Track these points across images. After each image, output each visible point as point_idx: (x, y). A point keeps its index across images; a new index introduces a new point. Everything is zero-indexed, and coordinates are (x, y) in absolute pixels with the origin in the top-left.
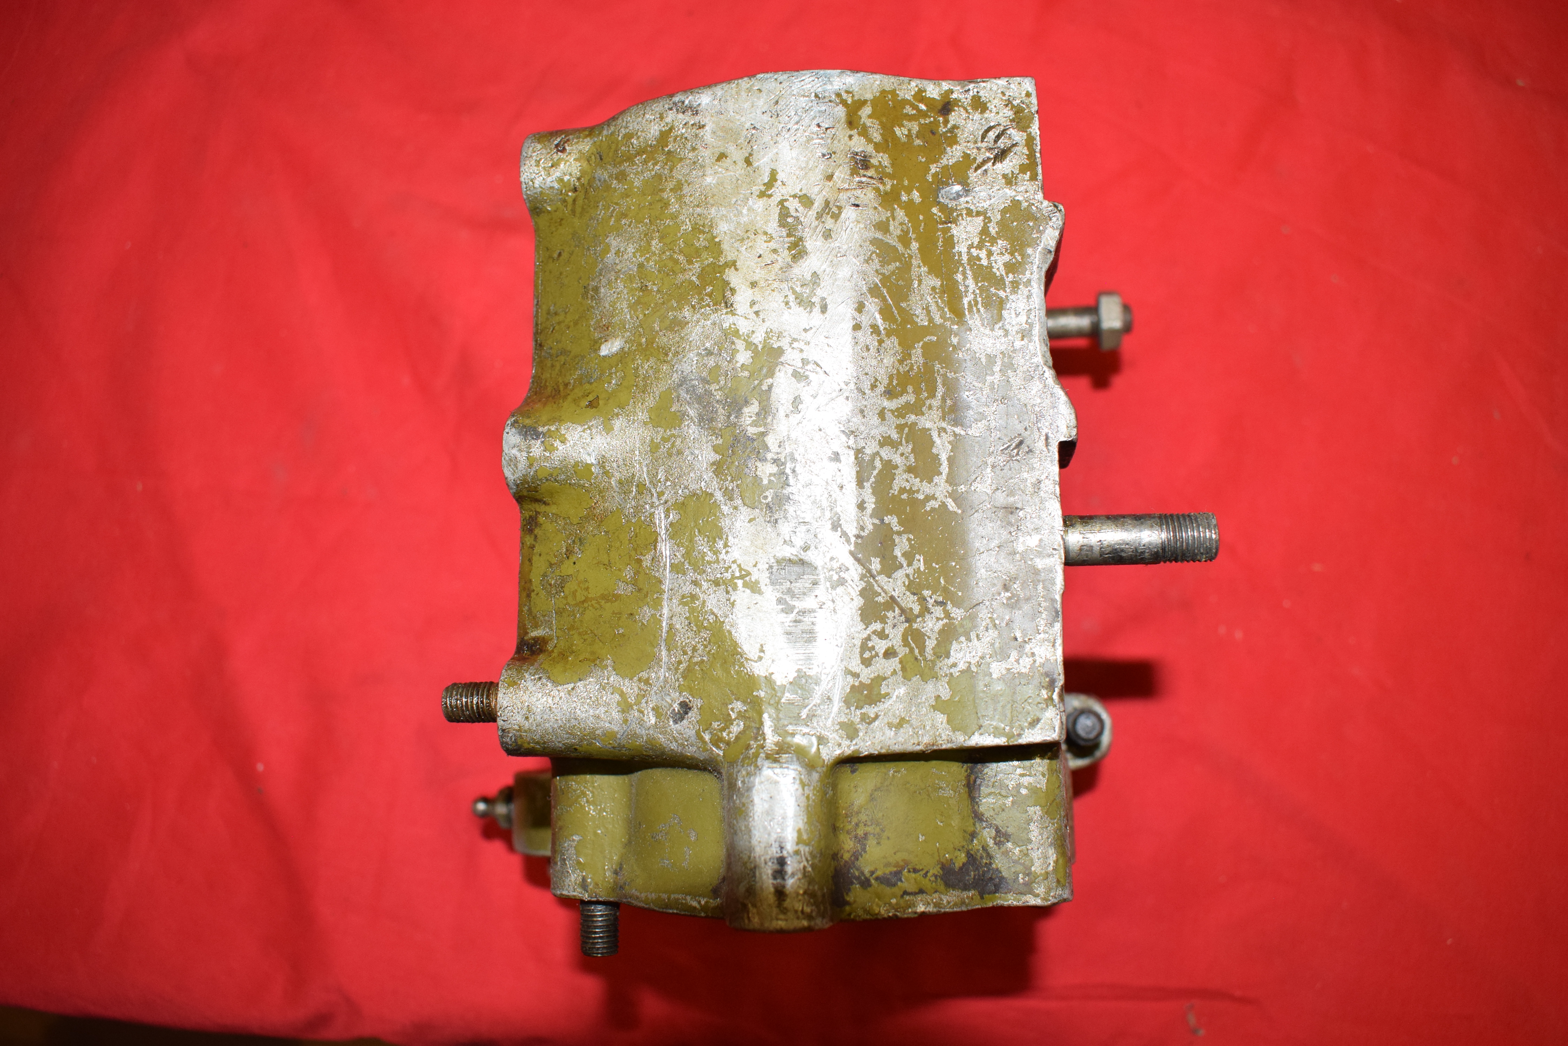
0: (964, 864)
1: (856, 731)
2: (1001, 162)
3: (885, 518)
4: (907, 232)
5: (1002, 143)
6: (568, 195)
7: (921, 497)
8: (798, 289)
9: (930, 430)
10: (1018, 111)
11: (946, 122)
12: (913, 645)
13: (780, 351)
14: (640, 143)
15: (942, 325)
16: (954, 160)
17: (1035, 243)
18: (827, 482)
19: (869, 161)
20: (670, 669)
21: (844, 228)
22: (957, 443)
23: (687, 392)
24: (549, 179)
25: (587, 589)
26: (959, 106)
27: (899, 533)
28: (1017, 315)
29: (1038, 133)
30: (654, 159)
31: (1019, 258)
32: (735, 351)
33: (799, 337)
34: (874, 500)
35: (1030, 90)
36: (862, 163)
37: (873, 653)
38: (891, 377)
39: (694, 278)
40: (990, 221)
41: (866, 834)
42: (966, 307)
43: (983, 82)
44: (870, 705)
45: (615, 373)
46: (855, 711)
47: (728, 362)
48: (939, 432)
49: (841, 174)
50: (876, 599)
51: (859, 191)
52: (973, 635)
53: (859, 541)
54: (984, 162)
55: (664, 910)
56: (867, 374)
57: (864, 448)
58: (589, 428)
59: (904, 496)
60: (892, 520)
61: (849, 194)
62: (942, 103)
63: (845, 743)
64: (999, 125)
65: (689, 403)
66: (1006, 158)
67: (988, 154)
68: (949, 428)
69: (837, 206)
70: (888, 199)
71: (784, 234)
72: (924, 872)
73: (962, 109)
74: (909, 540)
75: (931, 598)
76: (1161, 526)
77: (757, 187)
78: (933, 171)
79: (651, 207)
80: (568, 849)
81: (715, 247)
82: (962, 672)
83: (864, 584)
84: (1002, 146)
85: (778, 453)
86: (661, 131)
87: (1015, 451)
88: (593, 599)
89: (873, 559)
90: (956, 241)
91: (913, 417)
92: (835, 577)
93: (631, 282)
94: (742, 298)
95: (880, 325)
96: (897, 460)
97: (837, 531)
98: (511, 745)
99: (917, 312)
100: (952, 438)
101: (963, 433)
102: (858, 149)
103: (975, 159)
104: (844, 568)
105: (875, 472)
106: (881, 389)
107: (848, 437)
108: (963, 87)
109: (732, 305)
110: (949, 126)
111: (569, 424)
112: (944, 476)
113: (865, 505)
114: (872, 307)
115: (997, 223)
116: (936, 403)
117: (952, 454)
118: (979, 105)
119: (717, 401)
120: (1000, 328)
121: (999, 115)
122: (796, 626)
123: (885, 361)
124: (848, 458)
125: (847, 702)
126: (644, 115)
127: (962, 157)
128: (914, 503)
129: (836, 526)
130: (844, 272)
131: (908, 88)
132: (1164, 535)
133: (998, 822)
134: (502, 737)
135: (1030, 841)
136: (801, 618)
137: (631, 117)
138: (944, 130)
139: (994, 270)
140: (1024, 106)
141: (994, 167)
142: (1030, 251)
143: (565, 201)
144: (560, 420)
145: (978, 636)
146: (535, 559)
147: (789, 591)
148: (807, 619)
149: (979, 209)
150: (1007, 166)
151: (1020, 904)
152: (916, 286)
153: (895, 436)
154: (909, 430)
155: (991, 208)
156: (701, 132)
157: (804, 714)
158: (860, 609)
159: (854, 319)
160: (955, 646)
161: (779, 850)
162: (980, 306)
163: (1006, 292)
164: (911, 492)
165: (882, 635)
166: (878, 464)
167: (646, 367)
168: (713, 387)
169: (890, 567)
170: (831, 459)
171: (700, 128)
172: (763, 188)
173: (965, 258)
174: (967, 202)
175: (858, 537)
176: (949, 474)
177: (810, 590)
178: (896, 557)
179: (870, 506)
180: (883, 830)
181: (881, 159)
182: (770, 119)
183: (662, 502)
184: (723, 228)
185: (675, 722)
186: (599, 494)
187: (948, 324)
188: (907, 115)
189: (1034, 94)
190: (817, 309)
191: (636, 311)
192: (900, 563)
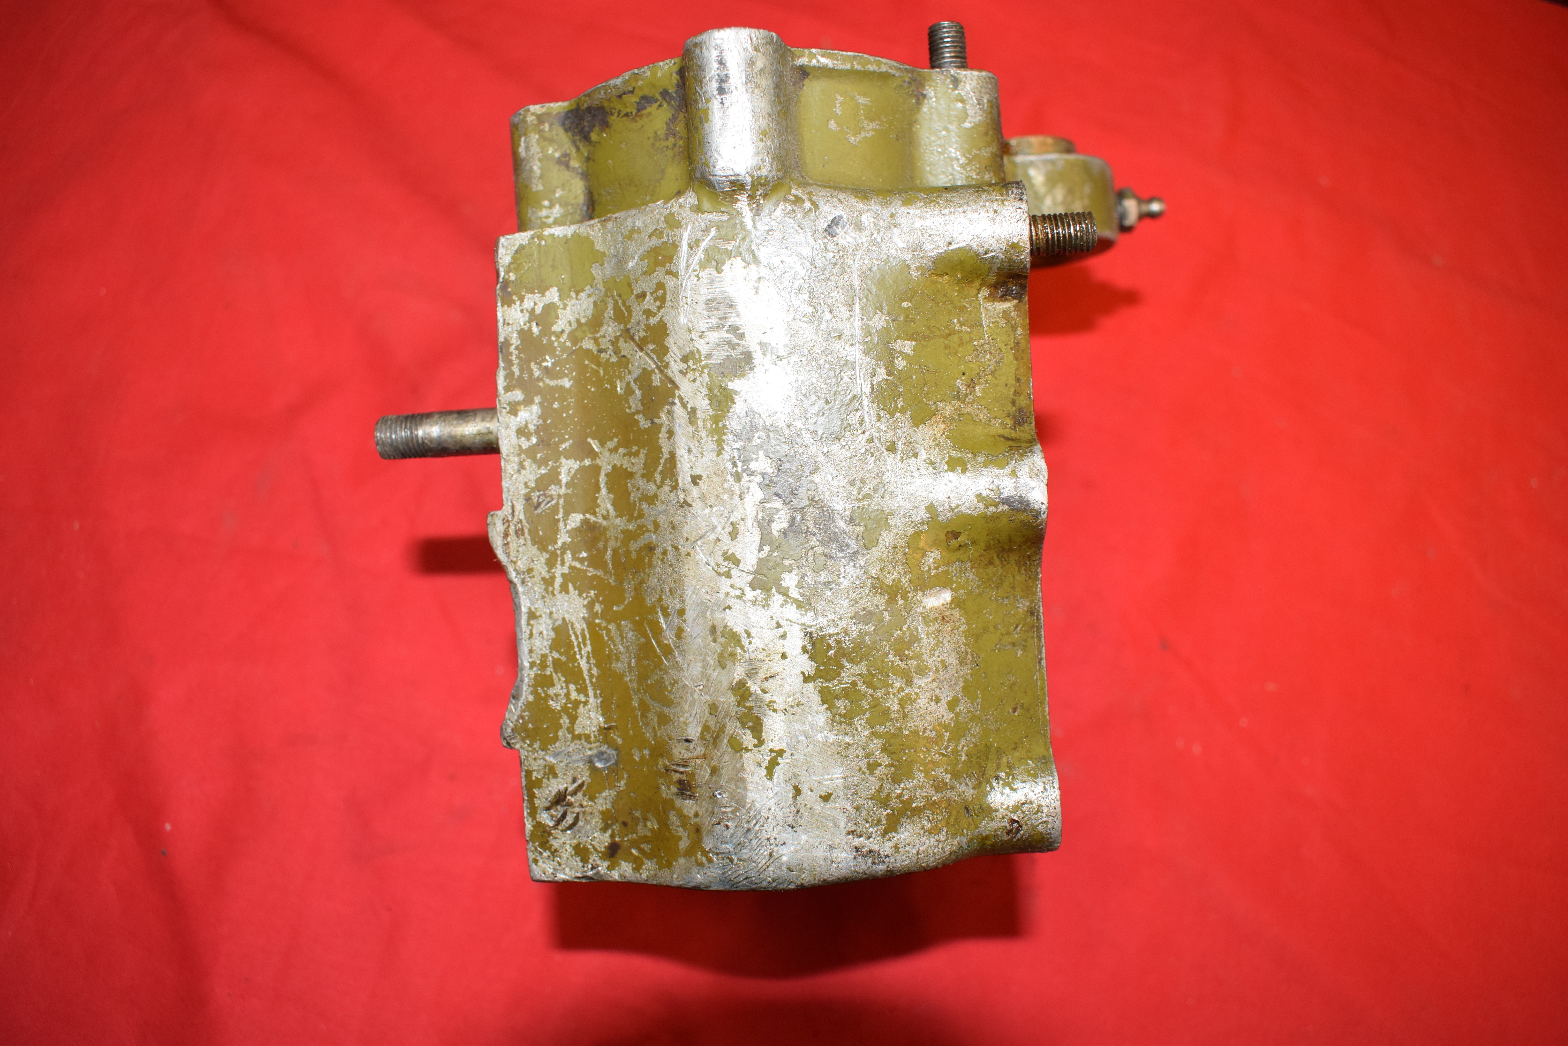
0: (592, 131)
1: (666, 221)
2: (559, 790)
3: (649, 425)
4: (642, 715)
5: (558, 811)
6: (1006, 773)
7: (621, 450)
8: (739, 650)
9: (617, 517)
10: (545, 845)
11: (612, 836)
12: (623, 309)
13: (753, 586)
14: (921, 821)
15: (609, 622)
16: (604, 794)
17: (528, 706)
18: (702, 454)
19: (678, 789)
20: (849, 267)
21: (698, 716)
22: (592, 508)
23: (848, 546)
24: (1025, 791)
25: (947, 347)
26: (601, 852)
27: (638, 412)
28: (541, 633)
29: (525, 820)
30: (902, 802)
31: (540, 690)
32: (799, 586)
33: (735, 600)
34: (660, 441)
35: (534, 866)
36: (685, 788)
37: (655, 296)
38: (651, 566)
39: (848, 665)
40: (568, 729)
41: (667, 139)
42: (588, 642)
43: (579, 878)
44: (656, 248)
45: (930, 569)
46: (668, 240)
47: (806, 575)
48: (608, 515)
49: (704, 775)
50: (654, 346)
51: (686, 756)
52: (574, 326)
53: (670, 400)
54: (574, 793)
55: (857, 54)
56: (671, 566)
57: (671, 492)
58: (952, 509)
59: (635, 448)
60: (644, 424)
61: (696, 753)
62: (617, 856)
63: (675, 209)
64: (562, 831)
65: (845, 533)
66: (555, 795)
67: (573, 800)
68: (600, 520)
69: (705, 740)
70: (660, 750)
71: (756, 710)
72: (621, 115)
73: (599, 849)
74: (630, 407)
75: (610, 355)
76: (423, 442)
77: (786, 761)
78: (623, 783)
79: (902, 747)
80: (975, 114)
81: (827, 698)
82: (583, 290)
83: (665, 359)
84: (559, 807)
85: (750, 481)
86: (896, 831)
87: (541, 500)
88: (941, 336)
89: (659, 384)
90: (599, 709)
91: (630, 527)
92: (691, 363)
93: (918, 666)
94: (795, 642)
95: (661, 617)
96: (642, 483)
97: (691, 408)
98: (1013, 187)
99: (631, 633)
100: (597, 510)
101: (588, 516)
102: (689, 802)
103: (584, 795)
104: (683, 373)
105: (660, 468)
106: (658, 551)
107: (685, 502)
108: (598, 873)
109: (805, 636)
110: (610, 832)
111: (975, 514)
112: (603, 473)
113: (667, 435)
114: (669, 637)
115: (561, 727)
116: (612, 544)
117: (597, 495)
118: (581, 852)
119: (815, 535)
120: (557, 620)
121: (563, 841)
122: (725, 313)
123: (656, 580)
124: (684, 479)
125: (675, 246)
126: (918, 852)
127: (596, 798)
128: (625, 443)
129: (692, 413)
130: (696, 669)
131: (648, 872)
132: (420, 433)
133: (567, 173)
134: (1022, 194)
135: (540, 160)
136: (720, 322)
137: (934, 853)
138: (614, 827)
139: (564, 679)
140: (539, 849)
141: (565, 785)
142: (531, 698)
143: (1010, 768)
144: (984, 517)
145: (570, 325)
146: (1012, 381)
147: (733, 347)
148: (714, 321)
149: (578, 742)
150: (555, 786)
151: (547, 105)
152: (633, 660)
153: (645, 506)
154: (633, 515)
155: (568, 743)
156: (851, 827)
157: (713, 232)
158: (668, 335)
159: (684, 621)
160: (589, 313)
161: (725, 101)
162: (576, 644)
163: (552, 657)
164: (630, 454)
165: (648, 313)
166: (658, 478)
167: (895, 574)
168: (820, 550)
169: (645, 377)
170: (700, 477)
171: (853, 832)
172: (780, 760)
173: (591, 693)
174: (590, 749)
175: (674, 404)
176: (598, 474)
177: (713, 349)
178: (639, 389)
179: (663, 435)
180: (653, 144)
181: (668, 791)
182: (777, 836)
183: (869, 433)
184: (821, 717)
185: (840, 217)
186: (940, 442)
187: (604, 624)
188: (648, 842)
189: (530, 862)
190: (719, 629)
191: (911, 635)
192: (636, 384)
